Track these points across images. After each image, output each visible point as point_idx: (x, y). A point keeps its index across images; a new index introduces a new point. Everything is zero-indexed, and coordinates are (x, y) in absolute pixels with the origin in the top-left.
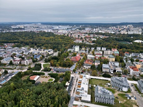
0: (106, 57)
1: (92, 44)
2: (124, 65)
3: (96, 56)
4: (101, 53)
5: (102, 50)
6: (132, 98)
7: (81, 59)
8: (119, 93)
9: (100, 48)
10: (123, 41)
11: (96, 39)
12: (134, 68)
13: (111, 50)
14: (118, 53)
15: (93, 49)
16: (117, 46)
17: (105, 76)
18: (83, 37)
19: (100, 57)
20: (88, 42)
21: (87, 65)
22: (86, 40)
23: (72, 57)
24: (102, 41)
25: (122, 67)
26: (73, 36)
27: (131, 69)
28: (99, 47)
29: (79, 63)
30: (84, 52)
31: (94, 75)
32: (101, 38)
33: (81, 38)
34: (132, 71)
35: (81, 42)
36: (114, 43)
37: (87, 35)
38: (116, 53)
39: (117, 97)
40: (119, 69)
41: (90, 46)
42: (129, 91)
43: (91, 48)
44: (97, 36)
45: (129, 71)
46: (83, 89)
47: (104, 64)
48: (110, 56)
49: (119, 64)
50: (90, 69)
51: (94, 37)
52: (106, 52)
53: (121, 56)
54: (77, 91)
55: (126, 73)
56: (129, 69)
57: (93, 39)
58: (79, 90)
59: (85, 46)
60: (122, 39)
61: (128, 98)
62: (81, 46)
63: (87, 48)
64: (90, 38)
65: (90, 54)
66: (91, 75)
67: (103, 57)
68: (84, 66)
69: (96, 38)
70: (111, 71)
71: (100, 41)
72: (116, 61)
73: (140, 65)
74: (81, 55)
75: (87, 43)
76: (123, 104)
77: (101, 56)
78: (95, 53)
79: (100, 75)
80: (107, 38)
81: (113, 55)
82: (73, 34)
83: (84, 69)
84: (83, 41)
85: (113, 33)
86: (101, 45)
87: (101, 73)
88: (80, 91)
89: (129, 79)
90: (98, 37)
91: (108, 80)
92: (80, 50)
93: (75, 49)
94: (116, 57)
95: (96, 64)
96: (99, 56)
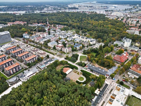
7: (128, 59)
23: (116, 56)
26: (128, 22)
29: (122, 66)
30: (136, 50)
35: (138, 33)
62: (135, 39)
66: (134, 90)
68: (129, 73)
82: (129, 19)
83: (127, 77)
92: (132, 45)
93: (124, 43)
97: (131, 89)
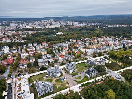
0: (39, 52)
1: (22, 41)
2: (54, 55)
3: (30, 53)
4: (34, 48)
5: (34, 46)
6: (64, 79)
7: (14, 60)
8: (56, 79)
9: (31, 45)
10: (49, 34)
11: (25, 36)
12: (61, 56)
13: (42, 44)
14: (48, 46)
15: (25, 46)
16: (46, 39)
17: (42, 69)
18: (10, 35)
19: (34, 54)
20: (17, 39)
21: (22, 65)
22: (14, 37)
23: (3, 61)
24: (32, 37)
25: (53, 57)
27: (59, 57)
28: (31, 43)
29: (13, 66)
30: (16, 52)
31: (32, 73)
32: (30, 34)
33: (9, 37)
34: (60, 58)
35: (10, 41)
36: (43, 37)
37: (14, 32)
38: (47, 46)
39: (55, 84)
40: (51, 60)
41: (22, 44)
42: (62, 75)
43: (22, 46)
44: (25, 32)
45: (59, 59)
46: (24, 91)
47: (39, 59)
48: (42, 50)
49: (51, 55)
50: (26, 68)
51: (22, 33)
52: (38, 47)
53: (51, 48)
54: (19, 96)
55: (57, 61)
56: (58, 57)
57: (22, 36)
58: (20, 94)
59: (15, 44)
60: (48, 33)
61: (62, 81)
62: (10, 46)
63: (18, 46)
64: (19, 35)
65: (23, 53)
66: (29, 73)
67: (37, 52)
68: (20, 67)
69: (25, 34)
70: (46, 63)
71: (29, 37)
72: (48, 53)
73: (64, 53)
74: (13, 56)
75: (17, 41)
76: (60, 87)
77: (35, 52)
78: (28, 50)
79: (37, 71)
80: (36, 33)
81: (44, 48)
83: (21, 70)
84: (11, 40)
85: (39, 27)
86: (32, 41)
87: (38, 68)
88: (22, 95)
89: (60, 65)
90: (27, 33)
91: (45, 72)
92: (10, 50)
93: (3, 51)
94: (47, 50)
95: (31, 61)
96: (32, 52)
97: (28, 74)
